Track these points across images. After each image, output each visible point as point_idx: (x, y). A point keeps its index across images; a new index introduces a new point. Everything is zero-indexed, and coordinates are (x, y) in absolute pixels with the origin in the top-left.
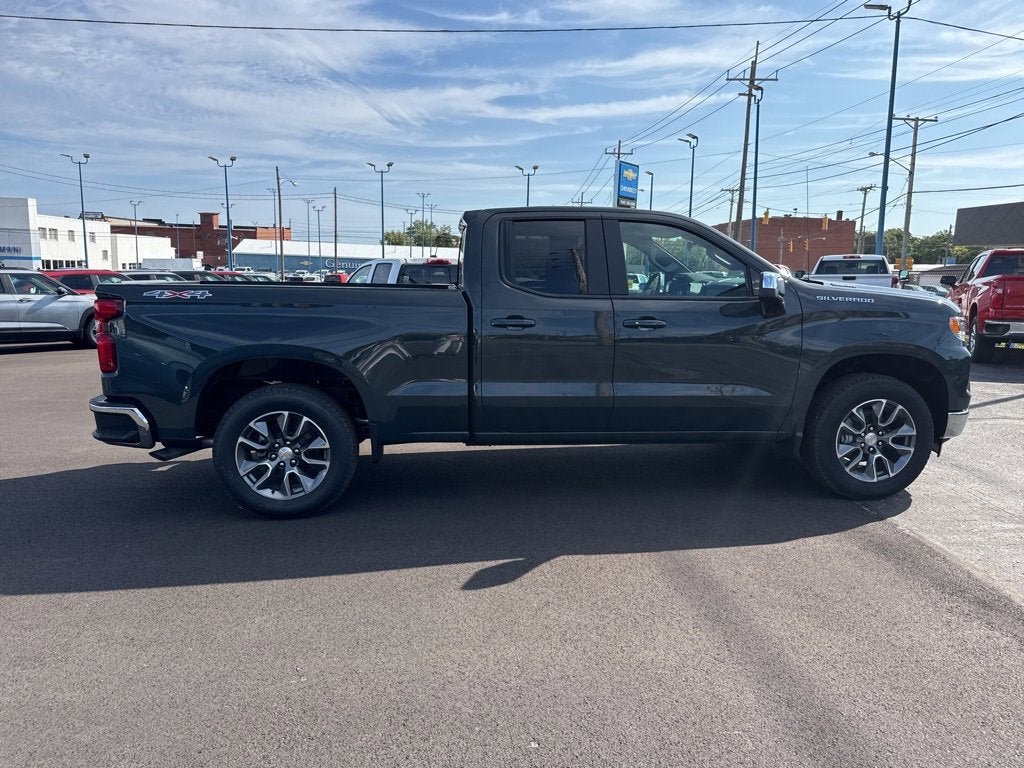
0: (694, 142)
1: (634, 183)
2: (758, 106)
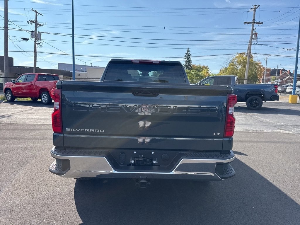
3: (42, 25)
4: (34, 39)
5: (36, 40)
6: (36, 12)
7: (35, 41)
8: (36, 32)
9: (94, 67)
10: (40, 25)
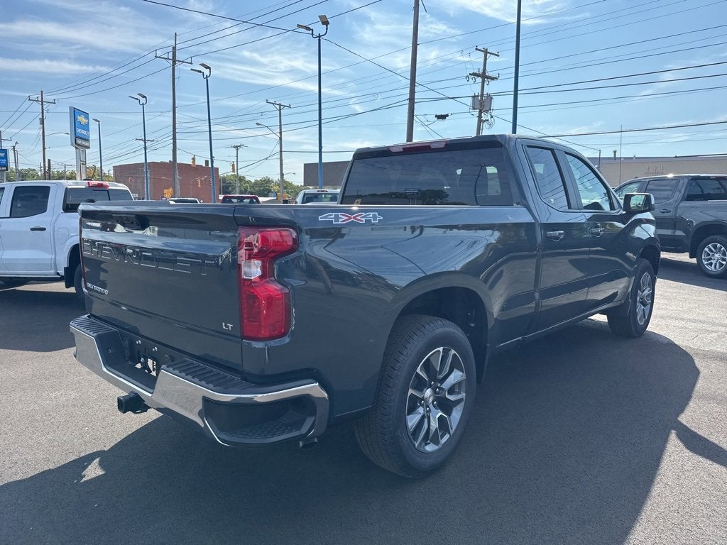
0: (143, 100)
1: (86, 127)
2: (207, 80)
3: (496, 78)
4: (476, 113)
5: (480, 113)
6: (486, 52)
7: (480, 117)
8: (482, 95)
9: (625, 158)
10: (493, 79)
